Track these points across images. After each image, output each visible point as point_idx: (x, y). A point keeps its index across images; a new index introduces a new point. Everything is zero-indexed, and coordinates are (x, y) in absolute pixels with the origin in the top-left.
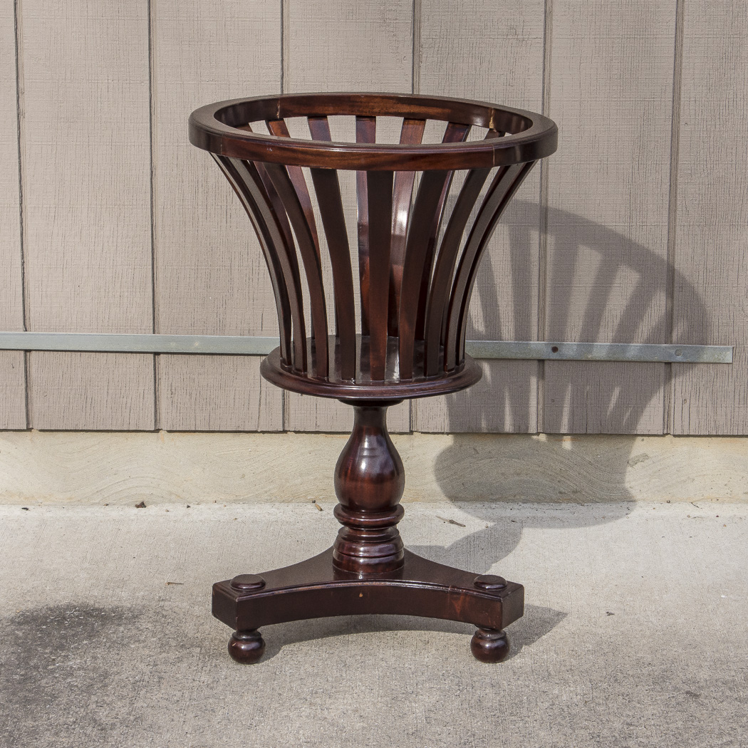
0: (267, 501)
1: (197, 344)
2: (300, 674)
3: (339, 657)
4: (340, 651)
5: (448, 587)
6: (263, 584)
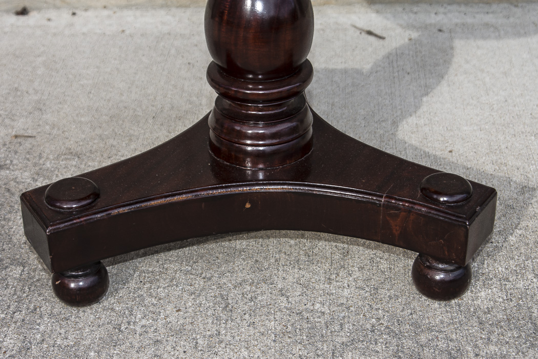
0: (162, 7)
2: (156, 331)
3: (220, 287)
4: (222, 274)
5: (381, 197)
6: (96, 196)
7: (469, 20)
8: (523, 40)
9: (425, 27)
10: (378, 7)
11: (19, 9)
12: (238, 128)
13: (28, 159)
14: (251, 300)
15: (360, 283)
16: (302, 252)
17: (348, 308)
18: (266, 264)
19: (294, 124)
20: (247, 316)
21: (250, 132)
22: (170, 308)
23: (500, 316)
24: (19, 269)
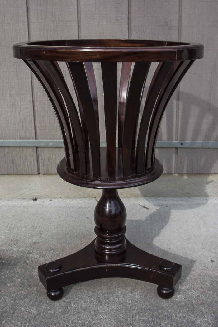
0: (79, 198)
1: (51, 144)
2: (78, 309)
3: (98, 295)
4: (98, 290)
5: (147, 268)
6: (61, 267)
7: (176, 203)
8: (192, 210)
9: (162, 205)
10: (147, 198)
11: (34, 198)
12: (103, 246)
13: (38, 251)
14: (108, 299)
15: (141, 294)
16: (123, 283)
17: (137, 302)
18: (112, 287)
19: (121, 245)
20: (106, 304)
21: (107, 248)
22: (82, 301)
23: (183, 304)
24: (36, 288)
